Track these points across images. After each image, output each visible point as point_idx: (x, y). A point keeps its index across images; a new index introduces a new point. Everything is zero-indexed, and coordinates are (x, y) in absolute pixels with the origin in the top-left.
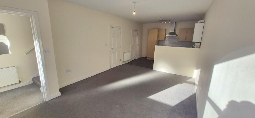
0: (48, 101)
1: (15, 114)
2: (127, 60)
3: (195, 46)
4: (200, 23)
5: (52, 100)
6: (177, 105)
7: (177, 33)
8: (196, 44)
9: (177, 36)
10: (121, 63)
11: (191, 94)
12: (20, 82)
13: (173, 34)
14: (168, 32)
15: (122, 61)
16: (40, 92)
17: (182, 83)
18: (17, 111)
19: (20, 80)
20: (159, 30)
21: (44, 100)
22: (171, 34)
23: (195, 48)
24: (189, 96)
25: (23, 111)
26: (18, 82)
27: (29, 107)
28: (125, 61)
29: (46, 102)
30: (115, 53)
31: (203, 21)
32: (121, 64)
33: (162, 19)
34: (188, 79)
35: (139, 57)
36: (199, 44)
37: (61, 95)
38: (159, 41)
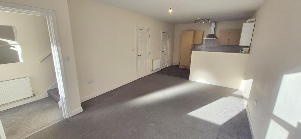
0: (68, 118)
1: (31, 134)
2: (156, 68)
3: (243, 51)
4: (250, 22)
5: (74, 117)
6: (225, 124)
7: (217, 35)
8: (244, 49)
9: (217, 38)
10: (150, 72)
11: (241, 111)
12: (34, 95)
13: (212, 36)
14: (206, 34)
15: (151, 69)
16: (58, 107)
17: (228, 96)
18: (34, 131)
19: (34, 93)
20: (195, 32)
21: (64, 117)
22: (210, 36)
23: (242, 53)
24: (239, 112)
25: (40, 130)
26: (32, 95)
27: (47, 126)
28: (154, 70)
29: (67, 119)
30: (143, 60)
31: (253, 20)
32: (150, 74)
33: (200, 18)
34: (234, 92)
35: (170, 64)
36: (248, 48)
37: (82, 111)
38: (194, 45)
